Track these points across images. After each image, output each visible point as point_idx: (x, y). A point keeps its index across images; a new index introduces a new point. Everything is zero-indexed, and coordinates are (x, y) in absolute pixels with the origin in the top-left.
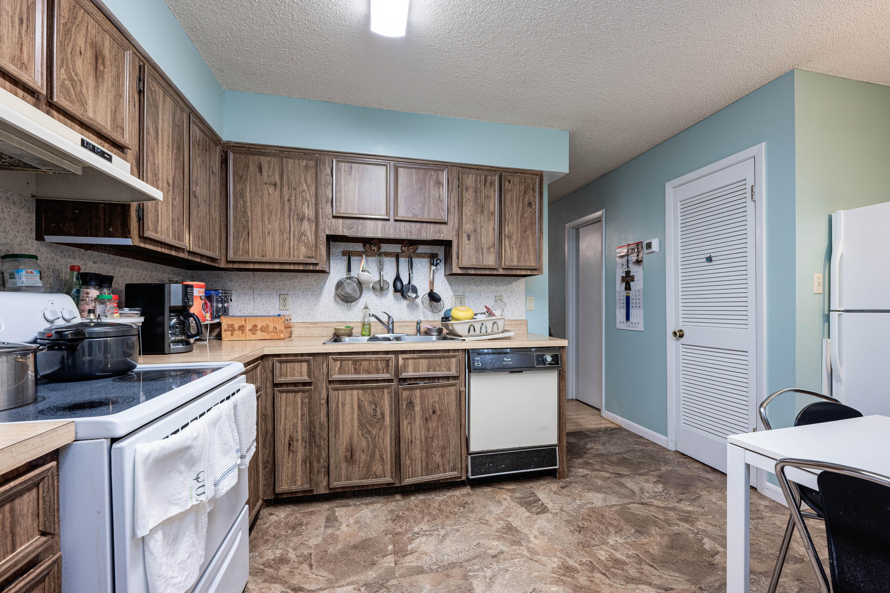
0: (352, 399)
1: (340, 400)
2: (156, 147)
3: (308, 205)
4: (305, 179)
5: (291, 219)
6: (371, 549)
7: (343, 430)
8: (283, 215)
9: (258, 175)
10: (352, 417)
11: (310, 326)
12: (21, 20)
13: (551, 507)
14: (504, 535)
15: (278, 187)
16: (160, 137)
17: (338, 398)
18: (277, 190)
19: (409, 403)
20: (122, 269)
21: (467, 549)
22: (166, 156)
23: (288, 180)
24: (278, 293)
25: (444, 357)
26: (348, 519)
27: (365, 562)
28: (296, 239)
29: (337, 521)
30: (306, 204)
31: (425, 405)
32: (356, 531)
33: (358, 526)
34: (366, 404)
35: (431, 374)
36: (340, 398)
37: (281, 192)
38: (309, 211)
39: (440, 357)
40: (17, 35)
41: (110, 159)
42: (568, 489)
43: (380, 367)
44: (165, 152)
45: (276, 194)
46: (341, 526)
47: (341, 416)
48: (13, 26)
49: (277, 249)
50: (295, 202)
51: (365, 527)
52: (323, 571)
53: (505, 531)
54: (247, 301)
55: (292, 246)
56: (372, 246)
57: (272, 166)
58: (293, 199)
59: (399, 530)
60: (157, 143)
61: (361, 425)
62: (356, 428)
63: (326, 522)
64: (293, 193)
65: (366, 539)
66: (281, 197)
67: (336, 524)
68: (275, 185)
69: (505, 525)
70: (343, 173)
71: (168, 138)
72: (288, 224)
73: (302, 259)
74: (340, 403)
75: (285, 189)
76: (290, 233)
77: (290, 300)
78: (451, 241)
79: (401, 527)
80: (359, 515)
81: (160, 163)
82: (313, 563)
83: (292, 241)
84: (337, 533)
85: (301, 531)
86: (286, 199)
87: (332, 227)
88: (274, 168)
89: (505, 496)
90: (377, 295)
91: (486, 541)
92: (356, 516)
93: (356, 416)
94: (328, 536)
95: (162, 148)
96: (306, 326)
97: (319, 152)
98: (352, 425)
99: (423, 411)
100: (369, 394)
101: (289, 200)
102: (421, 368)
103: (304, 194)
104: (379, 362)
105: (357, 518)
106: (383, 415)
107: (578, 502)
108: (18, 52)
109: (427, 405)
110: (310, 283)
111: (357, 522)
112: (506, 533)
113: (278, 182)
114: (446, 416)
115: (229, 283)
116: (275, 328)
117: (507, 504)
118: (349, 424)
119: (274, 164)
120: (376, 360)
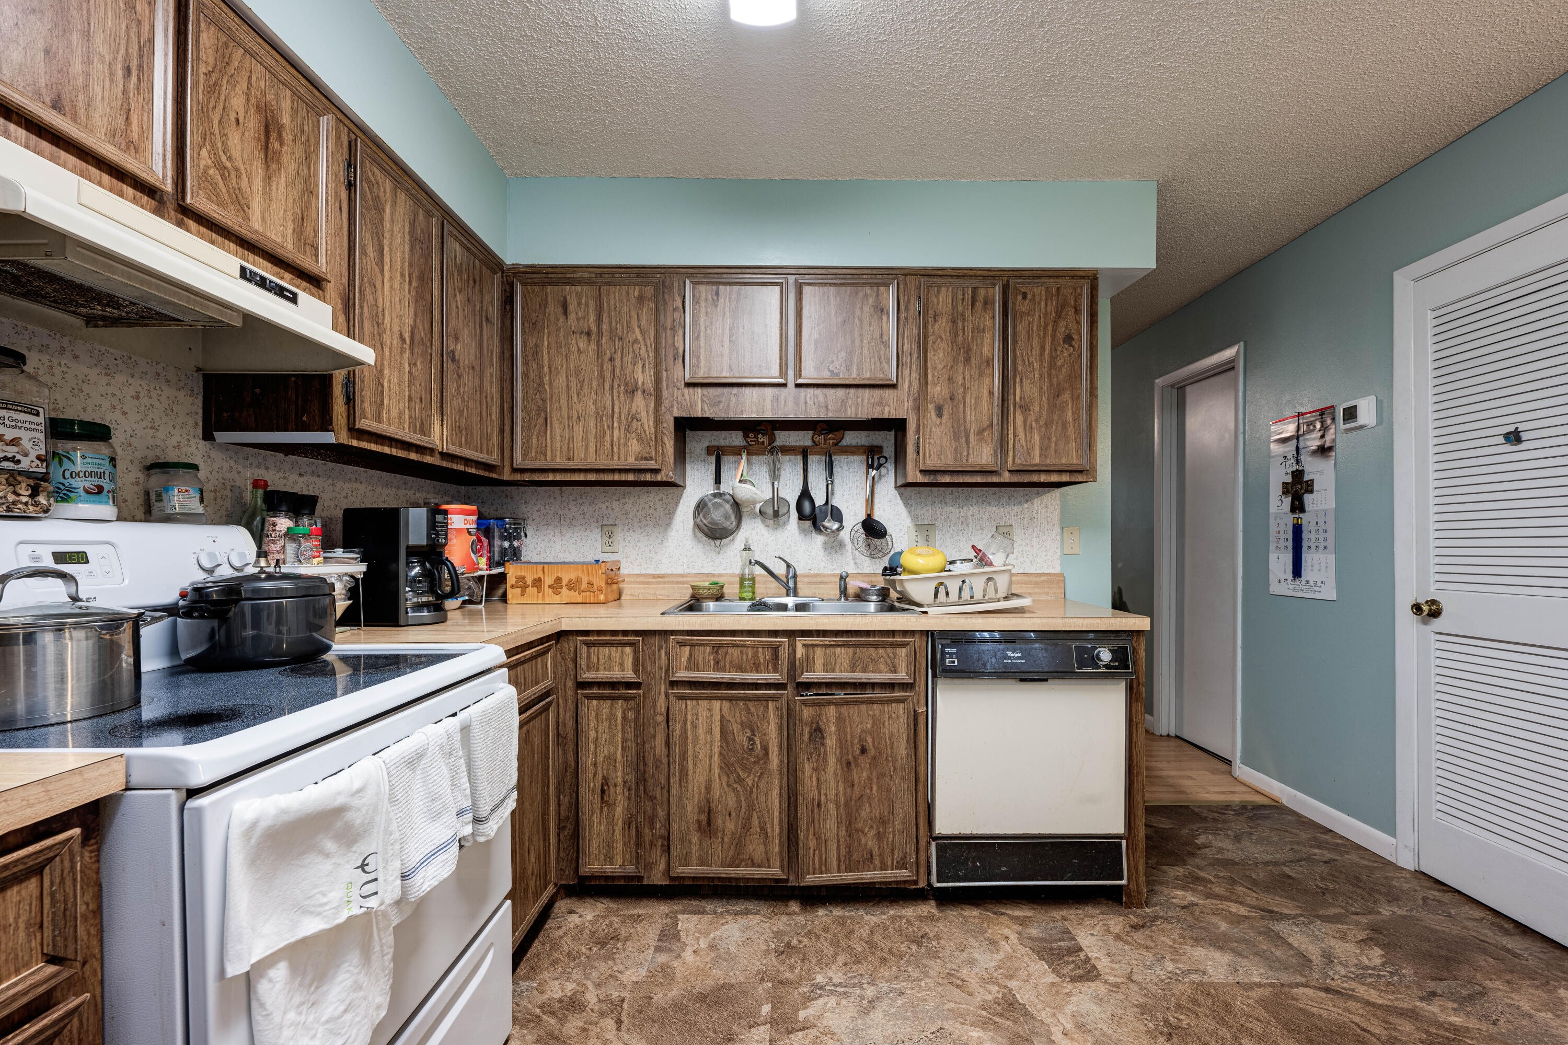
0: (710, 717)
1: (689, 717)
2: (379, 277)
3: (644, 366)
4: (639, 320)
5: (615, 391)
6: (730, 1006)
7: (695, 773)
8: (601, 385)
9: (562, 318)
10: (711, 750)
11: (653, 580)
12: (128, 71)
13: (1107, 970)
14: (997, 1019)
15: (594, 336)
16: (386, 259)
17: (686, 714)
18: (592, 342)
19: (815, 730)
20: (347, 485)
21: (916, 1038)
22: (398, 292)
23: (610, 323)
24: (600, 523)
25: (883, 646)
26: (698, 938)
27: (715, 1032)
28: (623, 428)
29: (679, 940)
30: (640, 364)
31: (846, 735)
32: (709, 965)
33: (713, 955)
34: (736, 727)
35: (859, 676)
36: (689, 713)
37: (599, 345)
38: (644, 377)
39: (876, 646)
40: (120, 95)
42: (1148, 932)
43: (762, 661)
44: (396, 286)
45: (590, 349)
46: (683, 950)
47: (690, 746)
48: (112, 81)
49: (592, 445)
50: (622, 361)
51: (725, 960)
52: (639, 1037)
53: (999, 1008)
54: (551, 536)
55: (615, 439)
56: (760, 436)
57: (584, 302)
58: (618, 356)
59: (788, 975)
60: (382, 271)
61: (727, 766)
62: (717, 770)
63: (659, 940)
64: (619, 345)
65: (723, 986)
66: (599, 354)
67: (676, 946)
68: (589, 334)
69: (1000, 996)
70: (702, 304)
71: (403, 262)
72: (609, 402)
73: (632, 462)
74: (689, 723)
75: (605, 339)
76: (613, 417)
77: (619, 535)
78: (905, 419)
79: (792, 968)
80: (718, 933)
81: (387, 304)
82: (624, 1018)
83: (616, 432)
84: (676, 964)
85: (615, 950)
86: (606, 358)
87: (684, 403)
88: (587, 305)
89: (1006, 932)
90: (768, 526)
91: (958, 1026)
92: (712, 936)
93: (716, 749)
94: (659, 969)
95: (391, 279)
96: (646, 580)
97: (663, 271)
98: (711, 765)
99: (841, 748)
100: (740, 710)
101: (611, 359)
102: (838, 665)
103: (636, 346)
104: (760, 650)
105: (714, 939)
106: (766, 750)
107: (1170, 966)
108: (121, 122)
109: (849, 736)
110: (651, 504)
111: (713, 947)
112: (1001, 1015)
113: (594, 328)
114: (886, 759)
115: (523, 506)
116: (590, 584)
117: (1010, 950)
118: (705, 763)
119: (587, 297)
120: (754, 646)
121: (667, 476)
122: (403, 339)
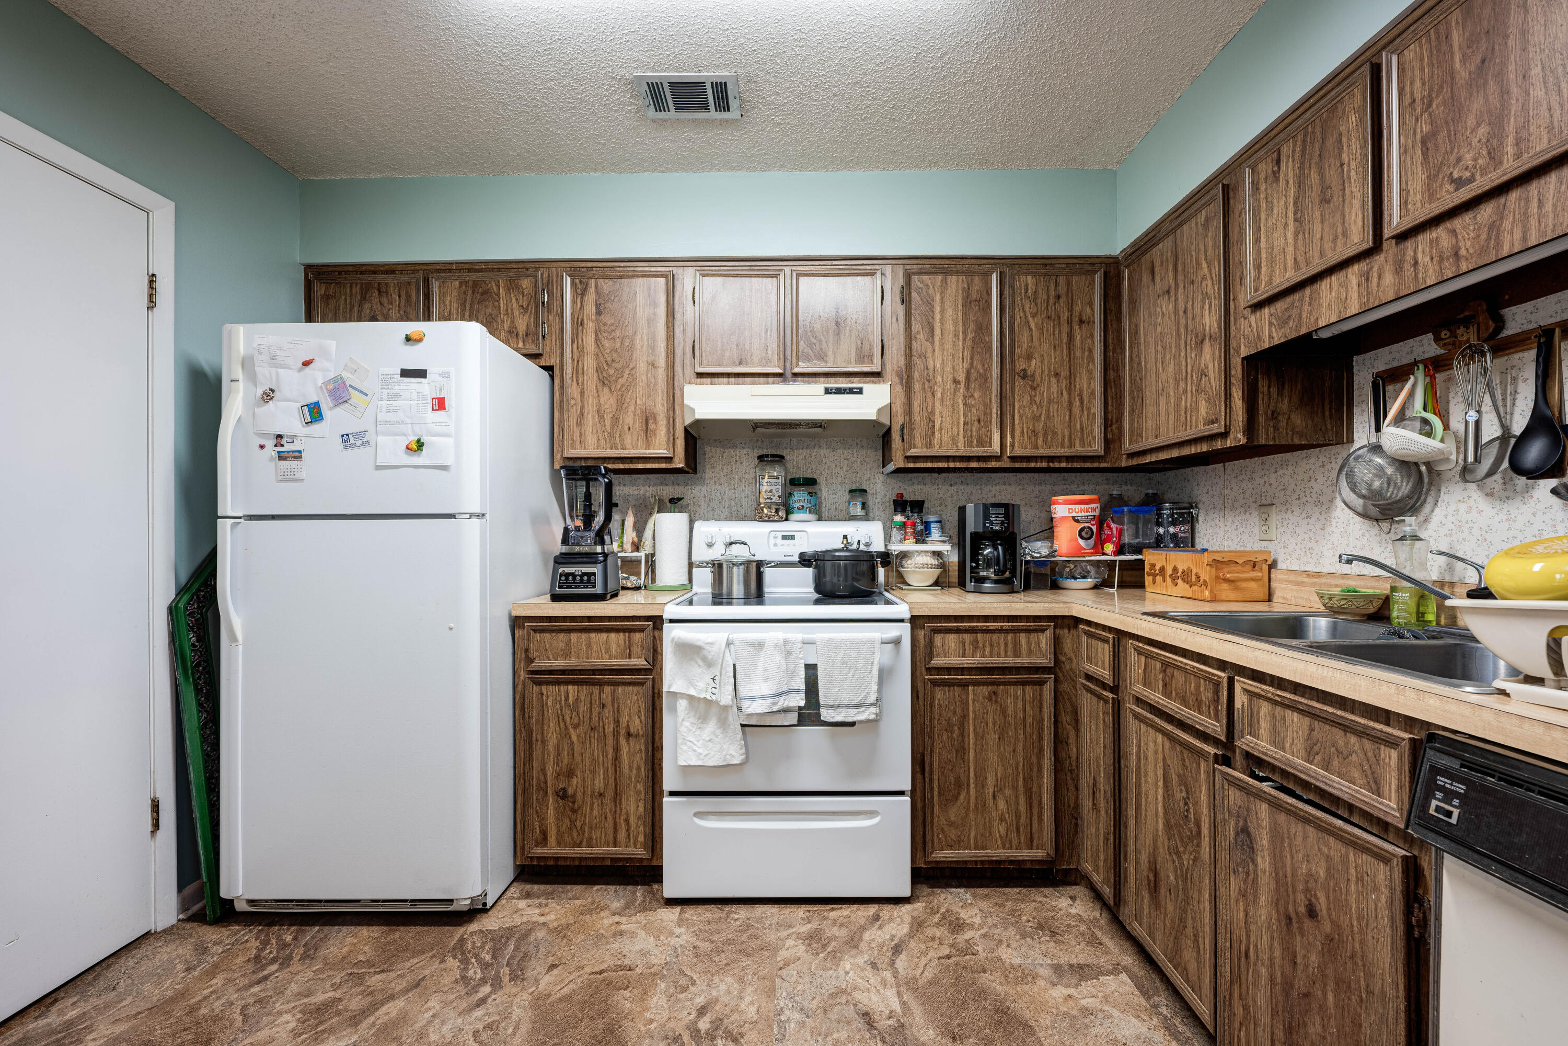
5: (1188, 348)
9: (1151, 284)
19: (1242, 831)
28: (1194, 388)
31: (1284, 866)
38: (1210, 320)
39: (1347, 728)
41: (860, 391)
43: (1204, 699)
55: (1188, 405)
56: (1459, 332)
70: (1262, 187)
72: (1184, 363)
73: (1202, 429)
76: (1186, 378)
81: (938, 363)
83: (1189, 395)
87: (1251, 336)
102: (1289, 739)
104: (1202, 681)
121: (1235, 439)
122: (956, 382)
